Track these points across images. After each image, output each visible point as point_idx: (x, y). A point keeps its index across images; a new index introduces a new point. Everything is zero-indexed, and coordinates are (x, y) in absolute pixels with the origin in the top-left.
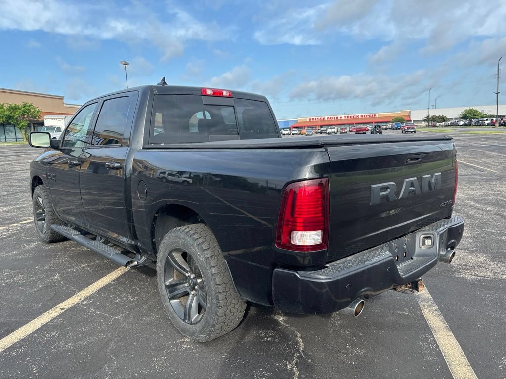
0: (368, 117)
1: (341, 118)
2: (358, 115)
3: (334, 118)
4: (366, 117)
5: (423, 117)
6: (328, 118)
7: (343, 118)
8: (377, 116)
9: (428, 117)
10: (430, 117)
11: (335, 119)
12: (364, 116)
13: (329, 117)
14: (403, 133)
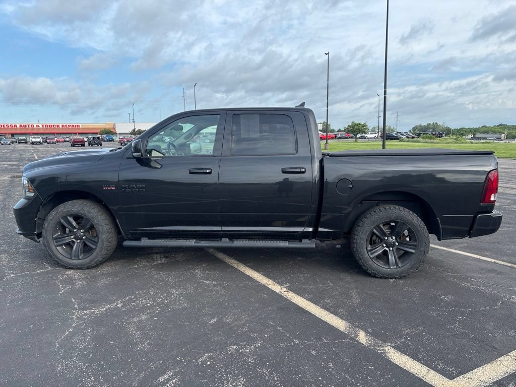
0: (70, 127)
1: (37, 126)
2: (58, 124)
3: (29, 125)
4: (68, 126)
5: (130, 130)
6: (20, 126)
7: (41, 126)
8: (81, 127)
9: (134, 130)
10: (136, 130)
11: (30, 127)
12: (66, 125)
13: (22, 124)
14: (121, 145)
